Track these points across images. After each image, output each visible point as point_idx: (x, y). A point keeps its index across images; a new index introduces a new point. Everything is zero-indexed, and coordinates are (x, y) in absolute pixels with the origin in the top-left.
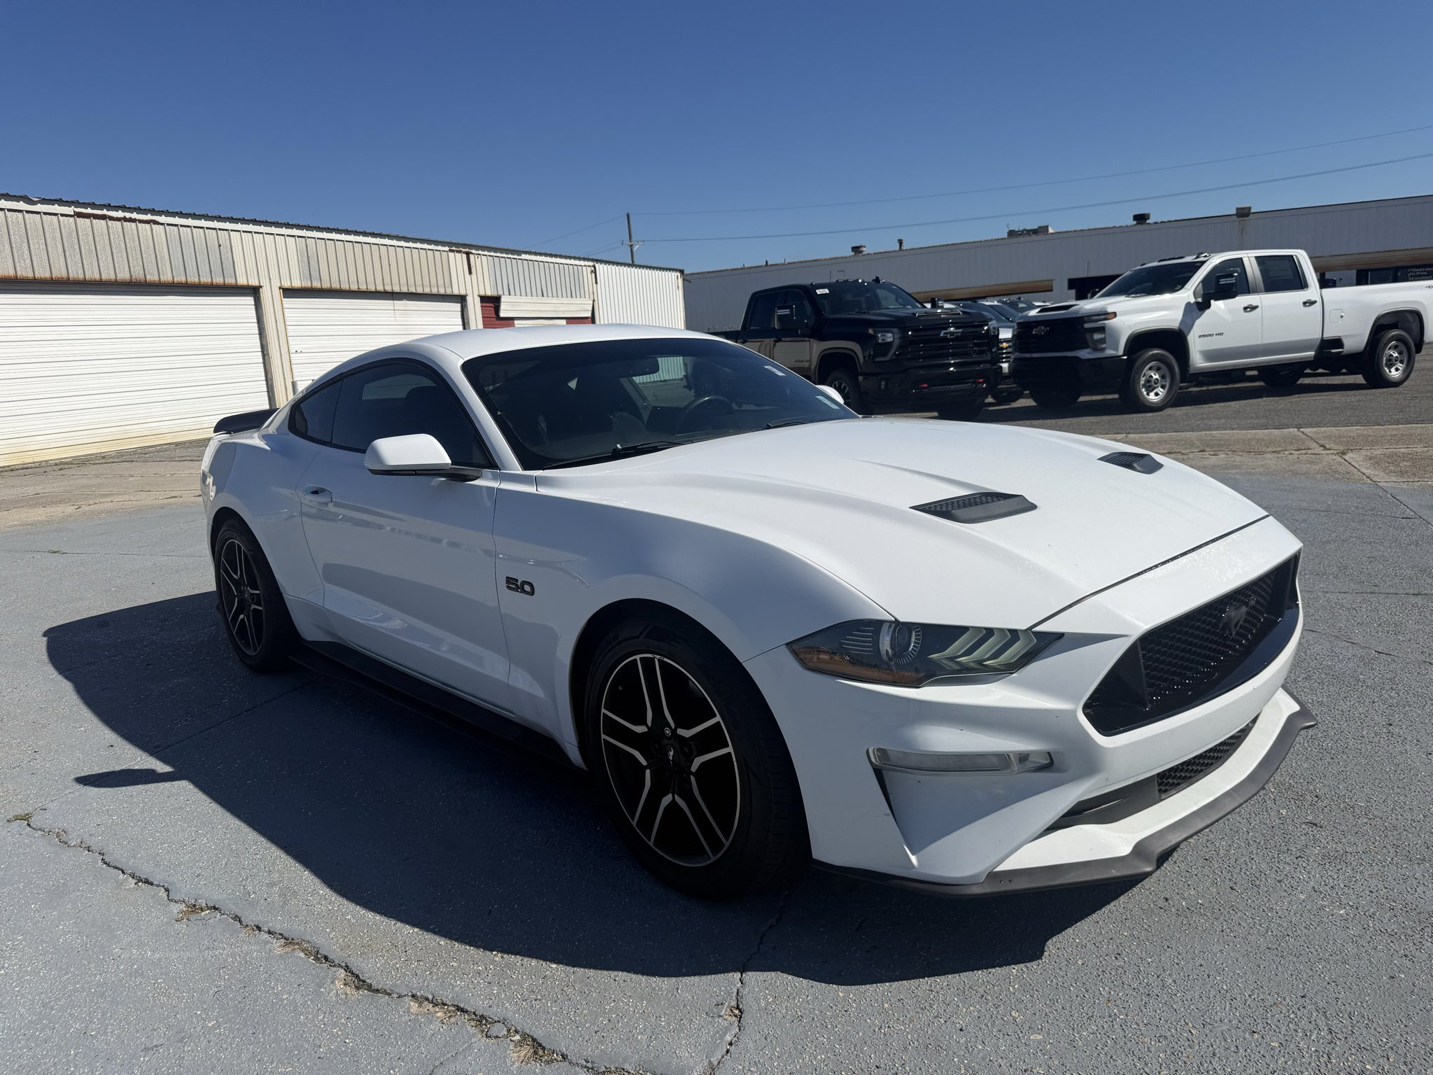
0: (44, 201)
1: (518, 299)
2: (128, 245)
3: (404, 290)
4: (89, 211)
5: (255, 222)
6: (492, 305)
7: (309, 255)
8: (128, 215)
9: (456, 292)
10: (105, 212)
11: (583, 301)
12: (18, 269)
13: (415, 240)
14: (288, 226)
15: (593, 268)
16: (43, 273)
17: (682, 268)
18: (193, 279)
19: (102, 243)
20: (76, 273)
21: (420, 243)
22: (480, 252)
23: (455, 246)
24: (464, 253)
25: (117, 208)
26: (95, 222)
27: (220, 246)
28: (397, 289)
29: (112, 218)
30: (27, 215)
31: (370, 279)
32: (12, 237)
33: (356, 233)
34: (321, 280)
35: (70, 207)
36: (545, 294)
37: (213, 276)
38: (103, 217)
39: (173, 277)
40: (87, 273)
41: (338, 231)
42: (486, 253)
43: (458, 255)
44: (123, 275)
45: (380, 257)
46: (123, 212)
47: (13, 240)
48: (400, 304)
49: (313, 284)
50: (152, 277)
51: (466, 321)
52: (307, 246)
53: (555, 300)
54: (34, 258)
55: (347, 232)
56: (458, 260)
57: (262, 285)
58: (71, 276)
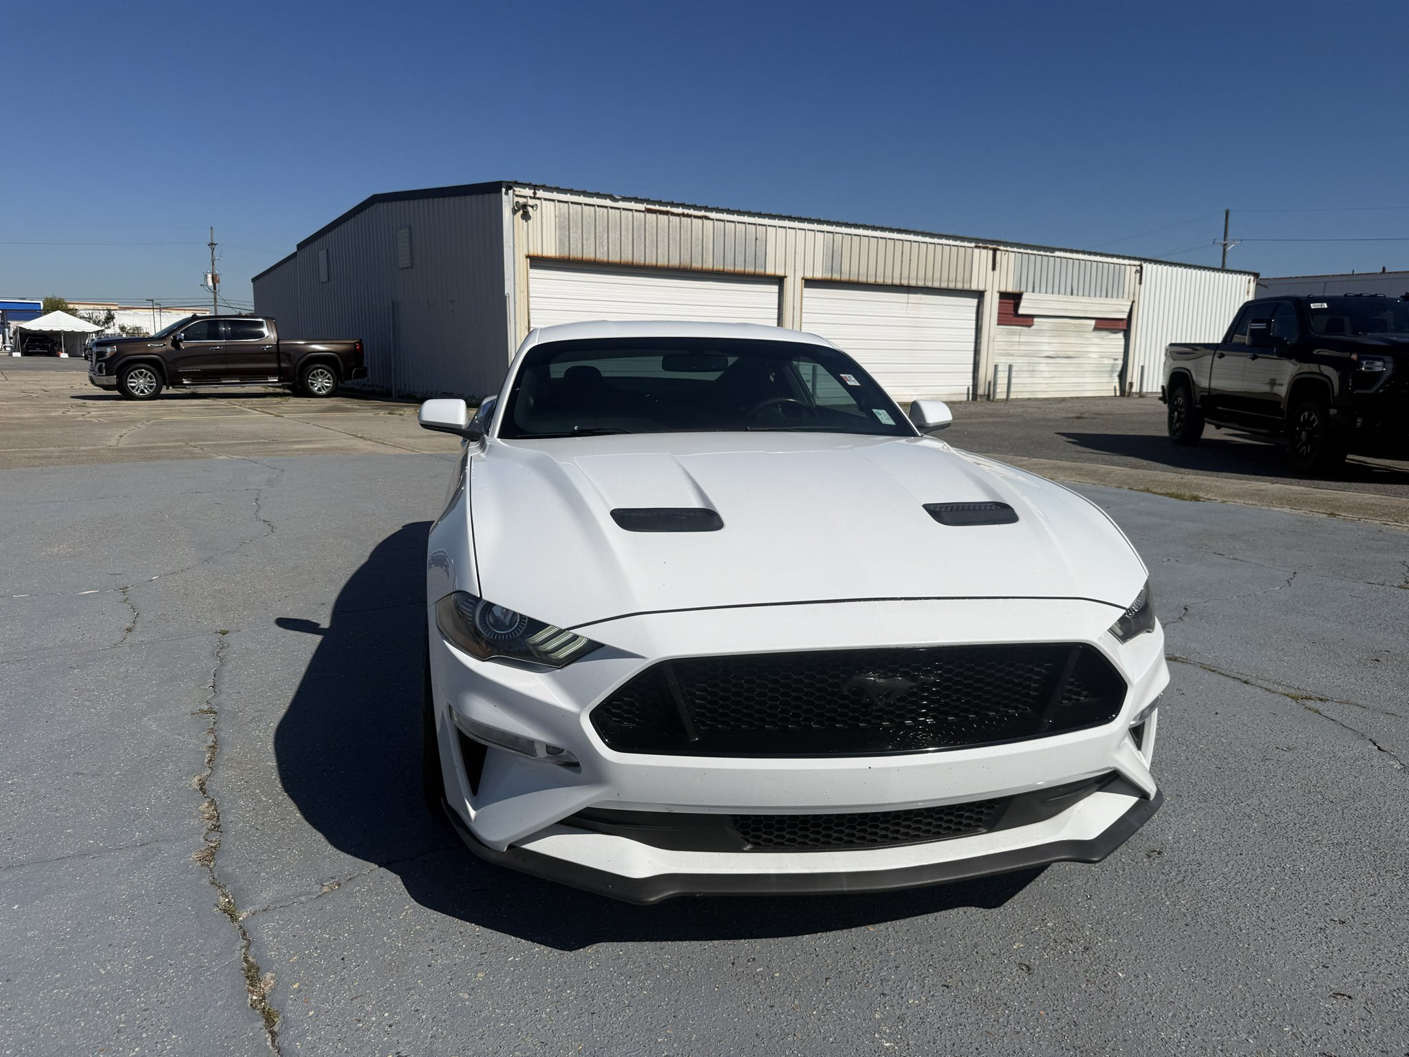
0: (625, 199)
1: (1043, 296)
2: (682, 237)
3: (921, 284)
4: (657, 207)
5: (790, 218)
6: (1012, 301)
7: (834, 249)
8: (686, 211)
9: (974, 287)
10: (669, 209)
11: (1120, 301)
12: (598, 254)
13: (940, 236)
14: (820, 222)
15: (1139, 268)
16: (615, 258)
17: (1256, 271)
18: (729, 268)
19: (663, 236)
20: (639, 259)
21: (946, 239)
22: (1009, 249)
23: (981, 243)
24: (991, 249)
25: (677, 205)
26: (661, 217)
27: (756, 239)
28: (913, 283)
29: (673, 214)
30: (610, 210)
31: (889, 272)
32: (597, 228)
33: (883, 229)
34: (841, 273)
35: (643, 204)
36: (1075, 292)
37: (747, 265)
38: (667, 213)
39: (713, 266)
40: (647, 259)
41: (865, 227)
42: (1015, 249)
43: (984, 252)
44: (675, 262)
45: (902, 253)
46: (683, 208)
47: (597, 231)
48: (913, 298)
49: (833, 276)
50: (697, 265)
51: (980, 316)
52: (834, 241)
53: (1085, 300)
54: (610, 246)
55: (874, 228)
56: (984, 256)
57: (787, 275)
58: (635, 262)
